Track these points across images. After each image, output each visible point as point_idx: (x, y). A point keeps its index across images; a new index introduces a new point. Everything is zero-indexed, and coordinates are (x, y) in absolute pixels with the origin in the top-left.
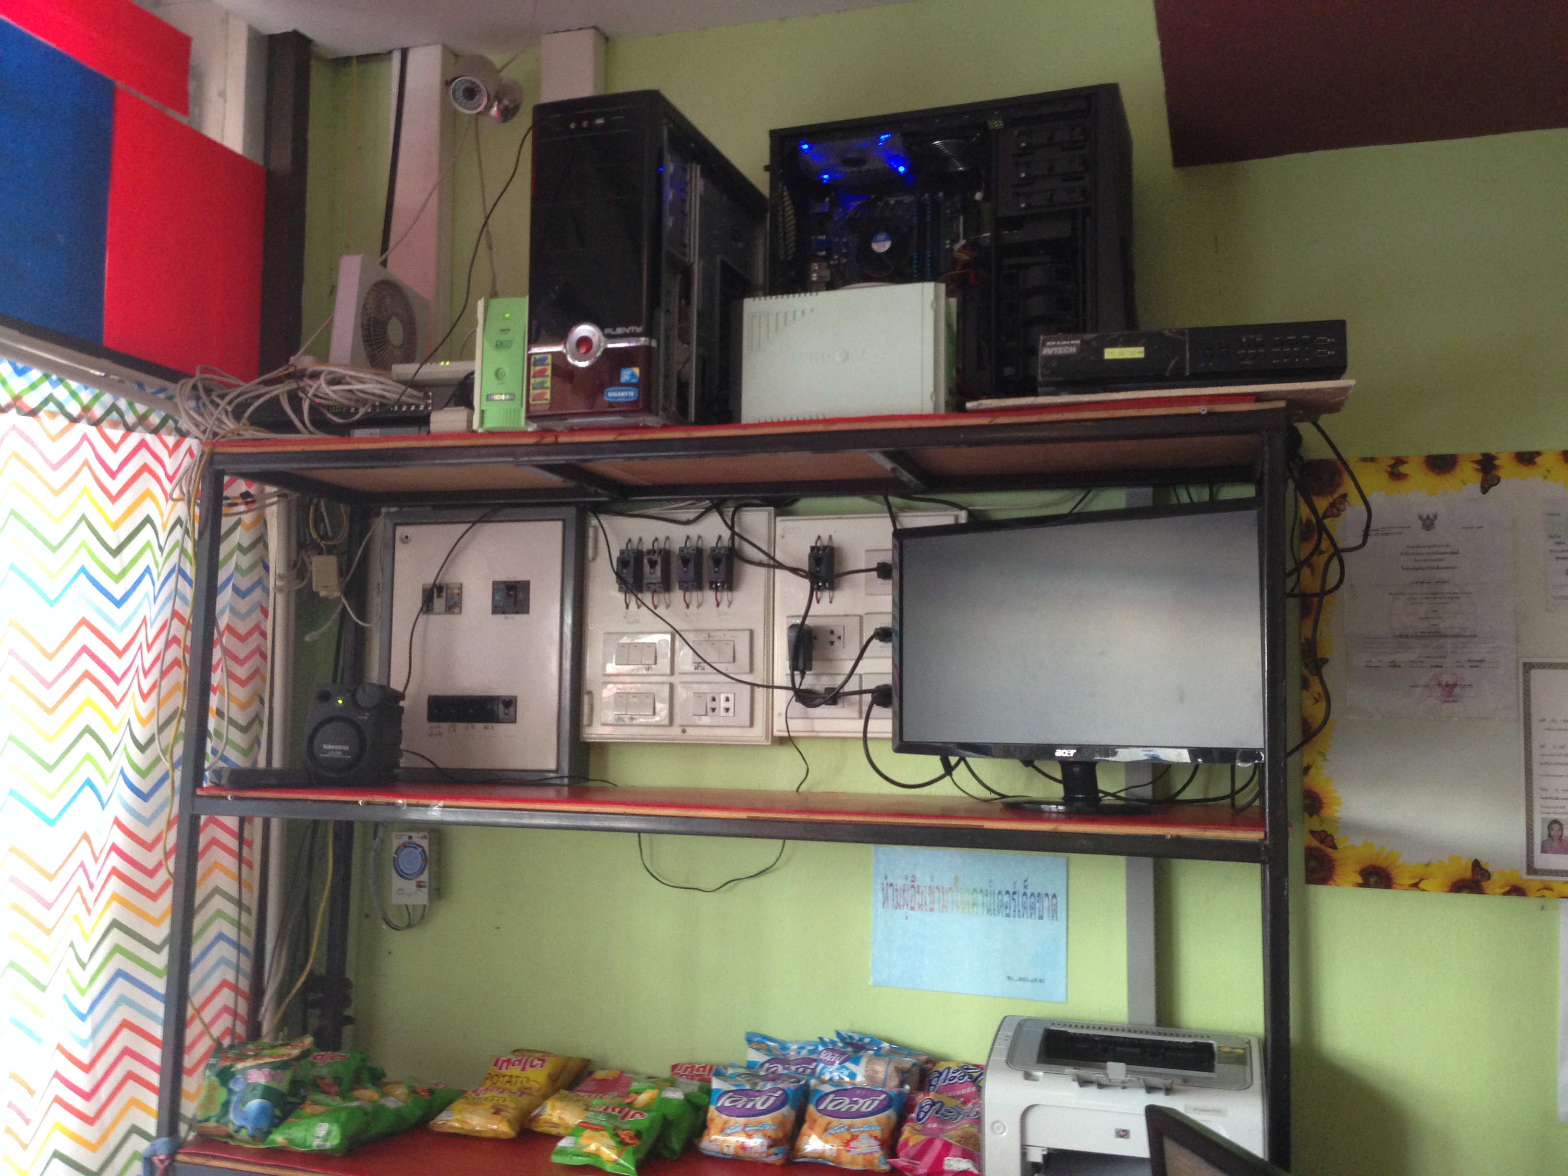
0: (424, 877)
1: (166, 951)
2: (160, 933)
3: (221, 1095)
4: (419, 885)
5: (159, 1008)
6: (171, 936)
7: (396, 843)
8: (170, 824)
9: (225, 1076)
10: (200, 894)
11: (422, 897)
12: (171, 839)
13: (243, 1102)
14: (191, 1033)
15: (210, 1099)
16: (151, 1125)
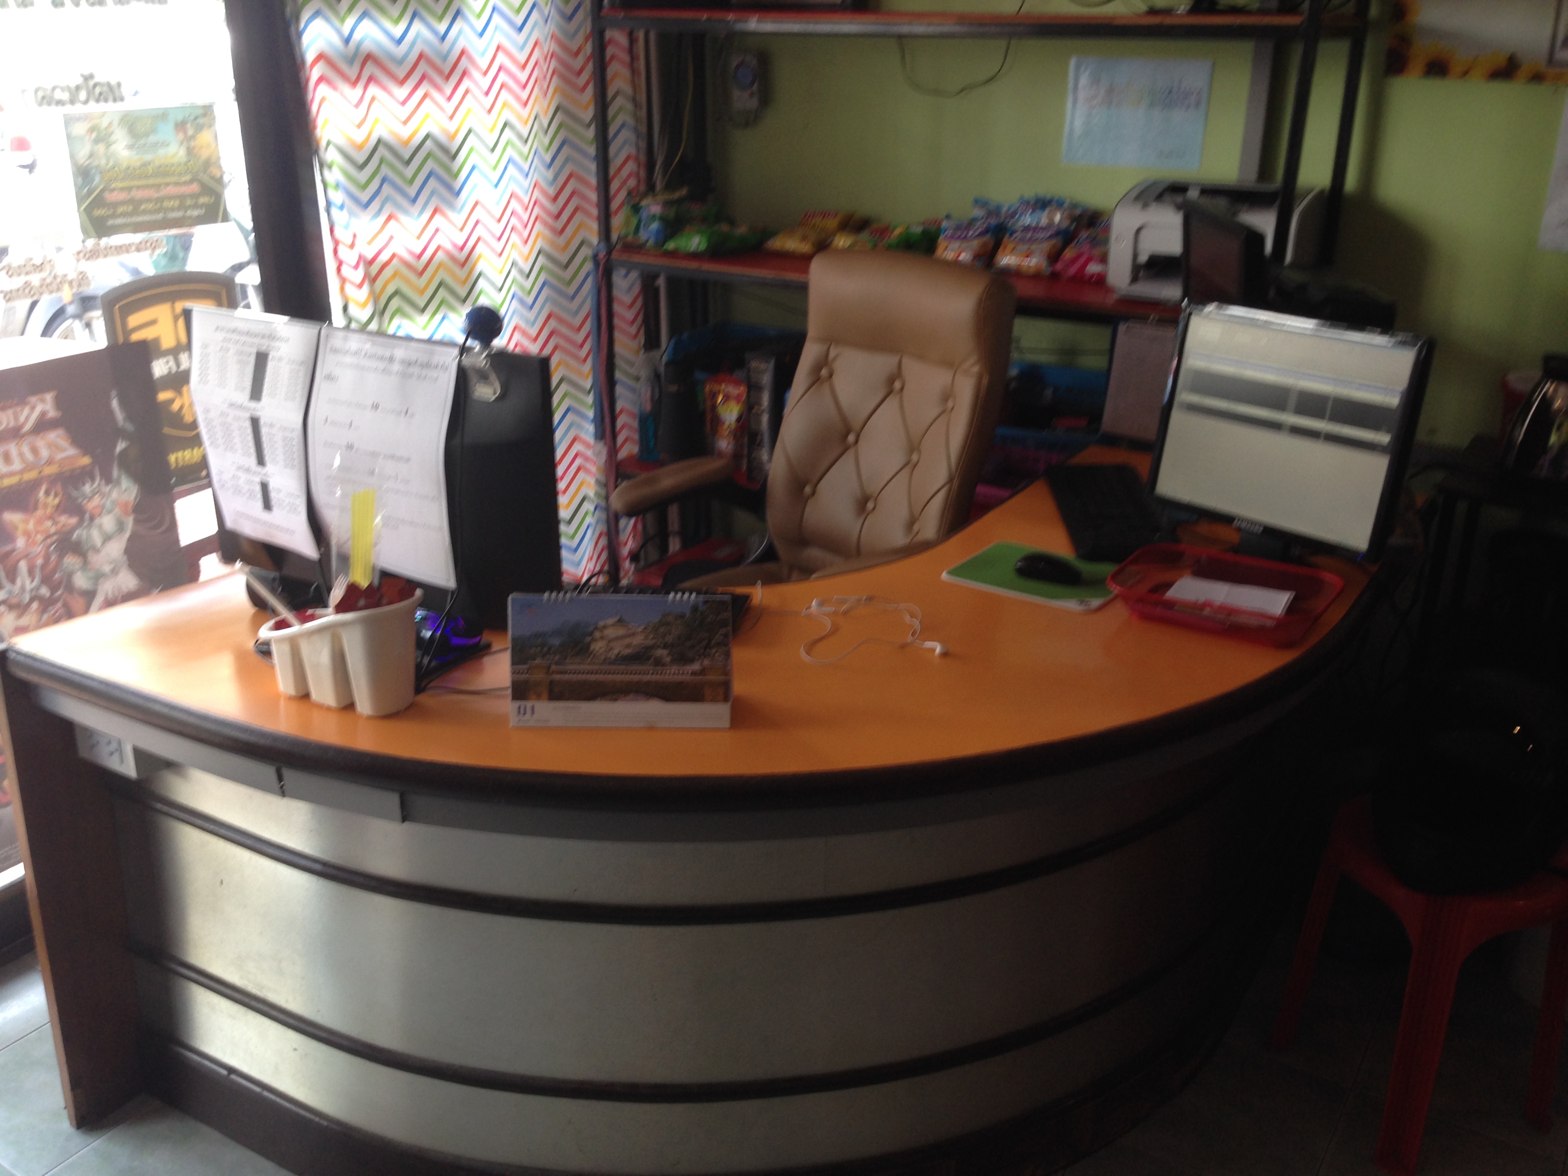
0: (755, 87)
1: (593, 127)
2: (588, 114)
3: (634, 221)
4: (752, 94)
5: (593, 167)
6: (595, 116)
7: (734, 64)
8: (587, 40)
9: (636, 209)
10: (610, 92)
11: (753, 103)
12: (588, 49)
13: (647, 225)
14: (614, 186)
15: (627, 223)
16: (595, 240)
